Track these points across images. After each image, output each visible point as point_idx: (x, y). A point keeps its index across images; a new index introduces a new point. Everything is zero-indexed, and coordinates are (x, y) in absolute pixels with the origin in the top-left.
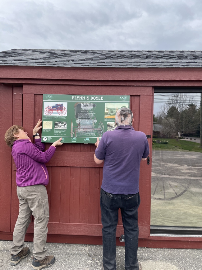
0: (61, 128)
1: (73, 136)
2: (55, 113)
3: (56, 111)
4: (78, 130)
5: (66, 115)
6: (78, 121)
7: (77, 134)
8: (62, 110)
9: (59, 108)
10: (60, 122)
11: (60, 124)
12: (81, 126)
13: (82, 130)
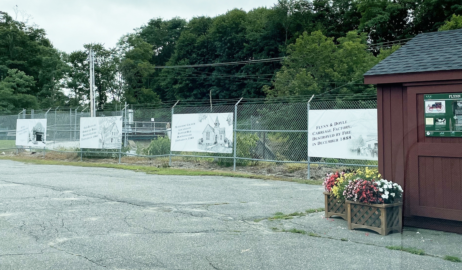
0: (441, 124)
1: (452, 130)
2: (435, 111)
3: (436, 109)
4: (456, 125)
5: (445, 112)
6: (455, 117)
7: (455, 128)
8: (440, 107)
9: (438, 106)
10: (440, 119)
11: (440, 120)
12: (459, 122)
13: (459, 125)
